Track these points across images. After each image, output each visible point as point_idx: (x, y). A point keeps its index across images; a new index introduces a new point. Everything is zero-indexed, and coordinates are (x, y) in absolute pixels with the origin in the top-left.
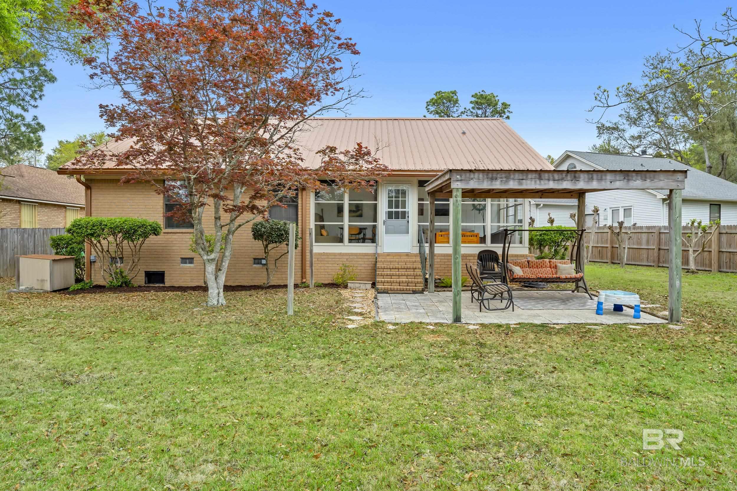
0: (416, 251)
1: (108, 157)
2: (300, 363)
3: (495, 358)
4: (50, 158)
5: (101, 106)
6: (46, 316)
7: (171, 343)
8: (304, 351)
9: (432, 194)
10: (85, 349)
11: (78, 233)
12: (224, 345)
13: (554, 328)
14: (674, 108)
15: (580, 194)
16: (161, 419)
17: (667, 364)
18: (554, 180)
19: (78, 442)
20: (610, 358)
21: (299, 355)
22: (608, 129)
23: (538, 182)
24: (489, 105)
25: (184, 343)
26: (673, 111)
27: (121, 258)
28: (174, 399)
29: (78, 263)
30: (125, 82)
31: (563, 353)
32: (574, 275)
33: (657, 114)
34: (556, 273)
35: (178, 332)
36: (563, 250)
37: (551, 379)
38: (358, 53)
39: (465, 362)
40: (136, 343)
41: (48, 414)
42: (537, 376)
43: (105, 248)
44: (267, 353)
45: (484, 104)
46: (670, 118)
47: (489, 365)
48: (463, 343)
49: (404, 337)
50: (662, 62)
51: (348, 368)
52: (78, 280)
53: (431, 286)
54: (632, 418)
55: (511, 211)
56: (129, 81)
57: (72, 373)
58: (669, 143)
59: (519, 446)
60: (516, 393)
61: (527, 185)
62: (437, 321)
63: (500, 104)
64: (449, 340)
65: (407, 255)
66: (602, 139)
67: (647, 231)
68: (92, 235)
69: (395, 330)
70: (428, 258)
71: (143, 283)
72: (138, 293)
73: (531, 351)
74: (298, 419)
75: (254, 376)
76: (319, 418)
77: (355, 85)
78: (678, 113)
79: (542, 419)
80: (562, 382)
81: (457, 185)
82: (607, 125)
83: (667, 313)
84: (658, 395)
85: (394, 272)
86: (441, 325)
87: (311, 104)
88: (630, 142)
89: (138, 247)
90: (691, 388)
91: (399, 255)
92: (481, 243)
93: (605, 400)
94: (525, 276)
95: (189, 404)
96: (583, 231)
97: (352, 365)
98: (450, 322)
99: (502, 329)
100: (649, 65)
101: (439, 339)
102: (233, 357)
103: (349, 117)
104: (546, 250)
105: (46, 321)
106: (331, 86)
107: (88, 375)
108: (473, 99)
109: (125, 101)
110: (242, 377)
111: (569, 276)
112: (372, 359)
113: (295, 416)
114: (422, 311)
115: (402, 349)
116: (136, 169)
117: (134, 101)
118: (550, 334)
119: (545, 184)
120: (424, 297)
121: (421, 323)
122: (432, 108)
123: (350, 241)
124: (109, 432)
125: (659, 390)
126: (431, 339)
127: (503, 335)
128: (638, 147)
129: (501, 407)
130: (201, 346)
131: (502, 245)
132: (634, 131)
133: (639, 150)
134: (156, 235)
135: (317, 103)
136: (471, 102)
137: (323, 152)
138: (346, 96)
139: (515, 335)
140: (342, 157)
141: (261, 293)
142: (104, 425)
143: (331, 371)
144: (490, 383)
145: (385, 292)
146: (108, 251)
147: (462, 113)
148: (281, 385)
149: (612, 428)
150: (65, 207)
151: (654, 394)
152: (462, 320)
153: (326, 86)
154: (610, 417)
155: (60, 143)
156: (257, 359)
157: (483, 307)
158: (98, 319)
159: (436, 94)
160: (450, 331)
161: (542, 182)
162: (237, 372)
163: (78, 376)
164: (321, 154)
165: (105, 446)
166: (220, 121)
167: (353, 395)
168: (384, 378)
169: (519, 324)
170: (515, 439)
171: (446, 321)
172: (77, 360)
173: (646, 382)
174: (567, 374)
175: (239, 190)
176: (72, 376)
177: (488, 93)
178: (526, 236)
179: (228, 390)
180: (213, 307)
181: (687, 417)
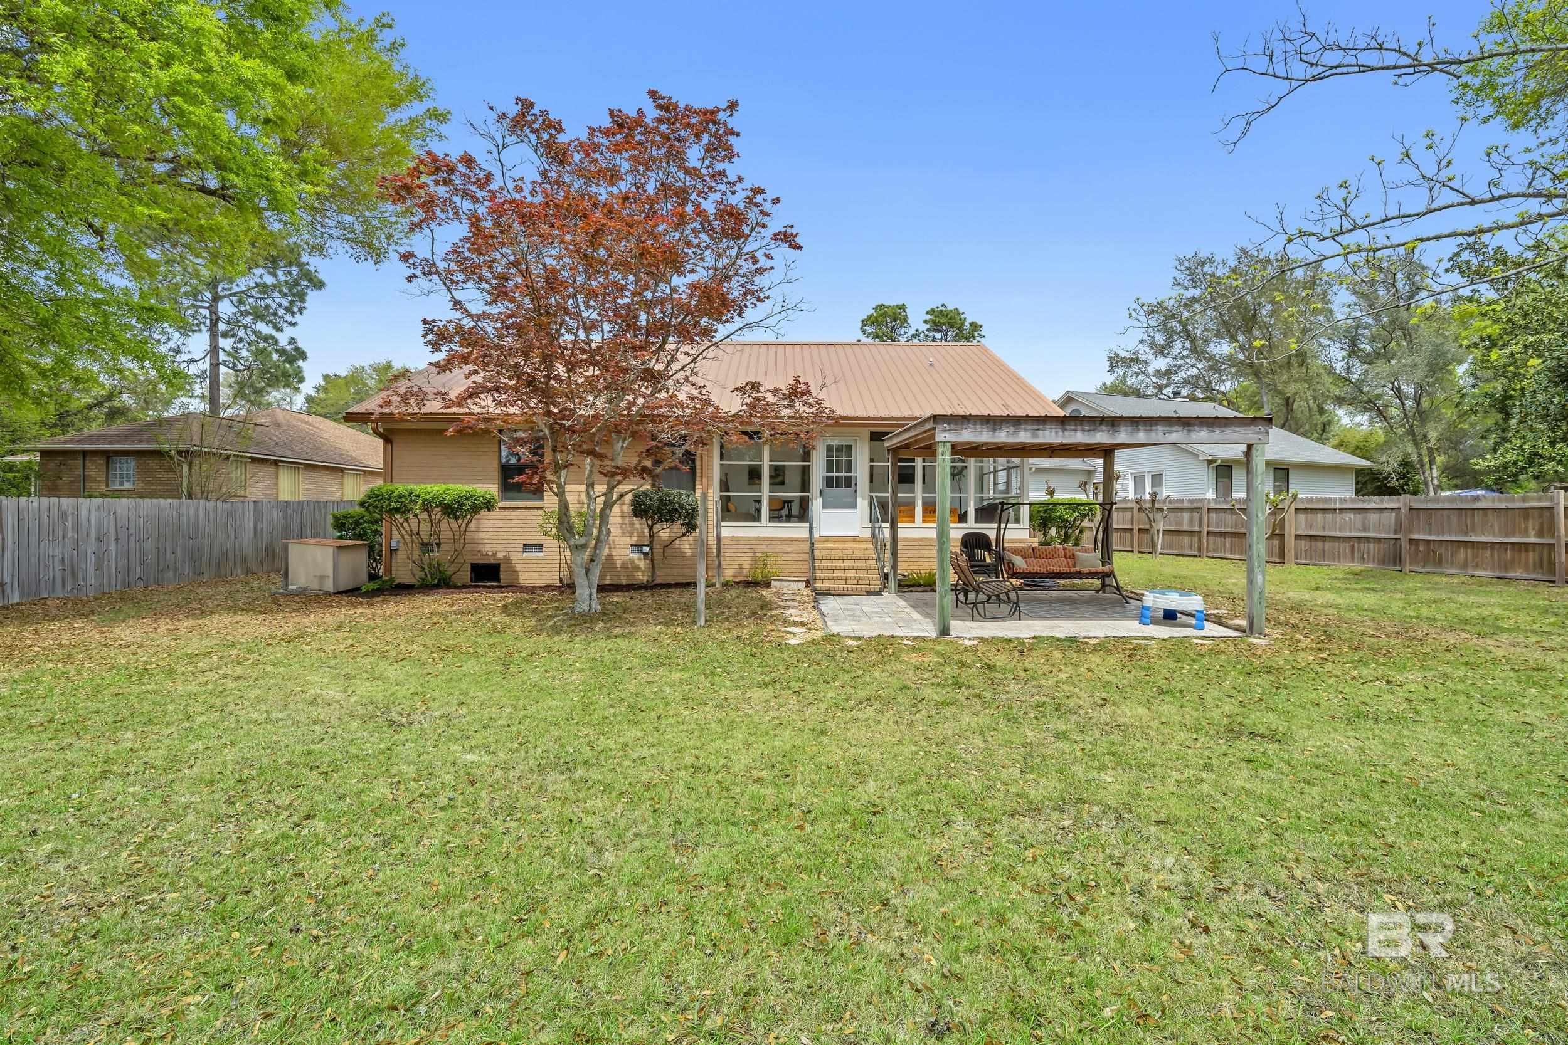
0: (868, 534)
1: (429, 397)
2: (733, 694)
3: (1013, 686)
4: (309, 400)
5: (425, 322)
6: (339, 628)
7: (536, 667)
8: (735, 676)
9: (893, 451)
10: (411, 676)
11: (376, 507)
12: (615, 668)
13: (1087, 643)
14: (1218, 330)
15: (1107, 452)
16: (552, 776)
17: (1263, 694)
18: (1083, 431)
19: (442, 809)
20: (1181, 685)
21: (728, 683)
22: (1124, 360)
23: (1060, 433)
24: (952, 327)
25: (554, 665)
26: (1216, 336)
27: (438, 545)
28: (563, 746)
29: (372, 552)
30: (464, 286)
31: (1110, 678)
32: (1100, 568)
33: (1192, 339)
34: (1074, 566)
35: (541, 650)
36: (1077, 532)
37: (1105, 715)
38: (799, 247)
39: (971, 691)
40: (484, 667)
41: (384, 769)
42: (1082, 712)
43: (415, 530)
44: (681, 682)
45: (944, 324)
46: (1212, 345)
47: (1009, 696)
48: (962, 665)
49: (874, 657)
50: (1203, 265)
51: (805, 701)
52: (373, 577)
53: (892, 584)
54: (1239, 769)
55: (1002, 477)
56: (470, 284)
57: (399, 709)
58: (1210, 382)
59: (1089, 812)
60: (1060, 735)
61: (1044, 437)
62: (915, 634)
63: (967, 323)
64: (942, 661)
65: (855, 539)
66: (1115, 375)
67: (1189, 505)
68: (397, 510)
69: (858, 647)
70: (888, 544)
71: (467, 581)
72: (465, 595)
73: (1063, 676)
74: (756, 774)
75: (671, 712)
76: (788, 773)
77: (793, 293)
78: (1223, 338)
79: (1110, 771)
80: (1122, 720)
81: (944, 437)
82: (1123, 354)
83: (1243, 623)
84: (1263, 737)
85: (837, 564)
86: (924, 639)
87: (728, 321)
88: (1154, 379)
89: (463, 529)
90: (1310, 727)
91: (843, 539)
92: (960, 522)
93: (1192, 744)
94: (1030, 569)
95: (588, 754)
96: (1112, 504)
97: (811, 697)
98: (934, 635)
99: (1012, 645)
100: (1183, 268)
101: (926, 659)
102: (631, 686)
103: (781, 340)
104: (1053, 531)
105: (339, 635)
106: (752, 294)
107: (423, 713)
108: (928, 317)
109: (458, 315)
110: (654, 714)
111: (1093, 570)
112: (836, 688)
113: (750, 770)
114: (888, 619)
115: (877, 674)
116: (473, 414)
117: (470, 316)
118: (1083, 651)
119: (1070, 436)
120: (884, 601)
121: (893, 636)
122: (869, 329)
123: (772, 519)
124: (484, 794)
125: (1262, 730)
126: (914, 659)
127: (1017, 654)
128: (1167, 386)
129: (1044, 757)
130: (581, 670)
131: (995, 526)
132: (1161, 363)
133: (1168, 391)
134: (489, 510)
135: (737, 318)
136: (926, 322)
137: (742, 389)
138: (778, 308)
139: (1034, 653)
140: (771, 398)
141: (647, 594)
142: (472, 784)
143: (781, 706)
144: (1016, 721)
145: (828, 593)
146: (418, 534)
147: (913, 336)
148: (713, 725)
149: (1215, 784)
150: (341, 470)
151: (1257, 735)
152: (952, 633)
153: (745, 294)
154: (1208, 768)
155: (326, 377)
156: (668, 690)
157: (976, 614)
158: (416, 633)
159: (876, 309)
160: (939, 648)
161: (1067, 433)
162: (644, 708)
163: (409, 715)
164: (739, 393)
165: (484, 814)
166: (594, 345)
167: (824, 738)
168: (860, 715)
169: (1035, 638)
170: (1081, 800)
171: (927, 634)
172: (402, 692)
173: (1240, 719)
174: (1123, 707)
175: (620, 444)
176: (401, 714)
177: (950, 307)
178: (1025, 511)
179: (639, 734)
180: (583, 614)
181: (1317, 768)
